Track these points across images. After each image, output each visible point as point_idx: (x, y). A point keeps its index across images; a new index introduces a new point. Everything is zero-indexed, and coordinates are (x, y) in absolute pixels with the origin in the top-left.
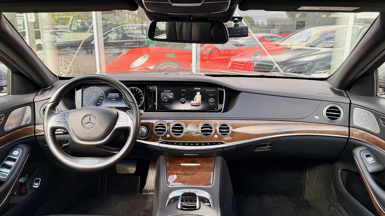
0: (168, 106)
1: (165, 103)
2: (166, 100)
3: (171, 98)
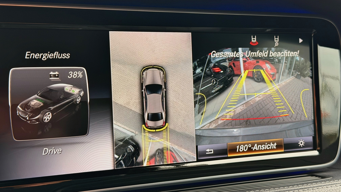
1: (39, 133)
2: (44, 114)
3: (78, 100)
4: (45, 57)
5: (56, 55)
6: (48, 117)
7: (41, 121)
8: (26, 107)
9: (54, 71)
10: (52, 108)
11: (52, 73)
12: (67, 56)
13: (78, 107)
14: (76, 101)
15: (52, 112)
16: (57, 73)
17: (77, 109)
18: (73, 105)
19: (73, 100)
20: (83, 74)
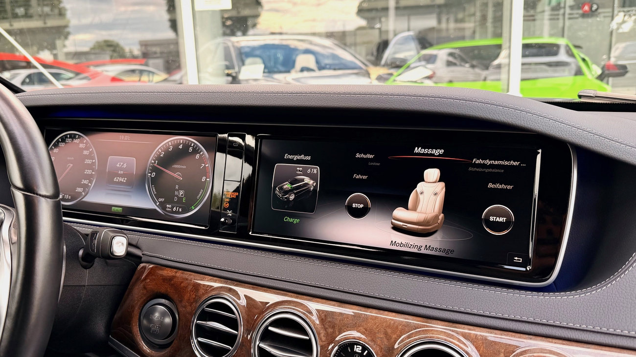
0: (296, 221)
1: (286, 207)
2: (290, 195)
3: (312, 189)
4: (296, 158)
5: (302, 157)
6: (292, 197)
7: (288, 199)
8: (281, 188)
9: (300, 167)
10: (295, 191)
11: (298, 169)
12: (308, 158)
13: (311, 193)
14: (310, 189)
15: (295, 194)
16: (301, 169)
17: (310, 195)
18: (308, 191)
19: (308, 188)
20: (317, 171)
